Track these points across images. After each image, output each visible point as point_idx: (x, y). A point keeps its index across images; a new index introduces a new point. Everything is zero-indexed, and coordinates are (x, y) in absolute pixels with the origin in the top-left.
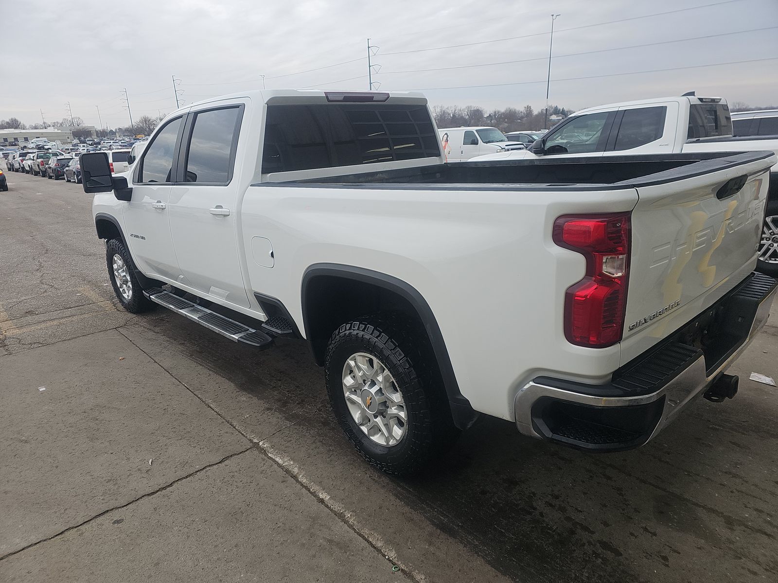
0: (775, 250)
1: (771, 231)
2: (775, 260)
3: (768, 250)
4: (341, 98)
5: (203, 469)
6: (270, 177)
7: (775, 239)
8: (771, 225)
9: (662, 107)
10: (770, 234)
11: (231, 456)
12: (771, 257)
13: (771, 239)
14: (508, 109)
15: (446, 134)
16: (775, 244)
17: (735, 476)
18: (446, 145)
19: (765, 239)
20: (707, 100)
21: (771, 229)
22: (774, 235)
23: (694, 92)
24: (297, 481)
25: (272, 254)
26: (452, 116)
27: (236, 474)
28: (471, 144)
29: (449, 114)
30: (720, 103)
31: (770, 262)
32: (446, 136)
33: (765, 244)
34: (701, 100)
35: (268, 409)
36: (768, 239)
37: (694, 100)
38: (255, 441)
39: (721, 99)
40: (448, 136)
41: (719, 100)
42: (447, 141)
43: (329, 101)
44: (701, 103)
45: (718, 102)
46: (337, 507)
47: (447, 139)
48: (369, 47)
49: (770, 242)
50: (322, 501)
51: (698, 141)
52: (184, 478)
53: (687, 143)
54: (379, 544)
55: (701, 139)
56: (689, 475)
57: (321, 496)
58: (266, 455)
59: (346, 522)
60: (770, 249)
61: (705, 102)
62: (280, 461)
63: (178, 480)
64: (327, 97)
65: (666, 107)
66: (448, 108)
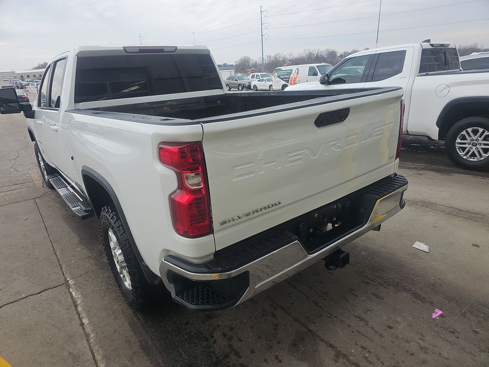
0: (474, 151)
1: (471, 138)
2: (474, 159)
3: (469, 151)
4: (138, 51)
5: (26, 297)
6: (82, 105)
7: (473, 144)
8: (471, 134)
9: (403, 50)
10: (471, 140)
11: (48, 289)
12: (471, 156)
13: (471, 144)
14: (353, 51)
15: (297, 69)
16: (473, 147)
17: (362, 319)
18: (297, 76)
19: (467, 143)
20: (437, 45)
21: (471, 137)
22: (473, 141)
23: (430, 40)
24: (76, 309)
25: (72, 157)
26: (316, 56)
27: (43, 302)
28: (313, 75)
29: (314, 55)
30: (449, 47)
31: (470, 160)
32: (297, 70)
33: (467, 147)
34: (432, 45)
35: (89, 257)
36: (469, 144)
37: (427, 46)
38: (68, 279)
39: (450, 44)
40: (298, 70)
41: (447, 45)
42: (298, 74)
43: (127, 52)
44: (432, 47)
45: (448, 46)
46: (88, 330)
47: (298, 72)
48: (261, 12)
49: (471, 146)
50: (82, 324)
51: (427, 75)
52: (11, 303)
53: (417, 76)
54: (98, 358)
55: (429, 73)
56: (330, 317)
57: (84, 321)
58: (69, 289)
59: (88, 340)
60: (470, 151)
61: (434, 47)
62: (74, 294)
63: (7, 304)
64: (125, 50)
65: (406, 51)
66: (313, 51)
